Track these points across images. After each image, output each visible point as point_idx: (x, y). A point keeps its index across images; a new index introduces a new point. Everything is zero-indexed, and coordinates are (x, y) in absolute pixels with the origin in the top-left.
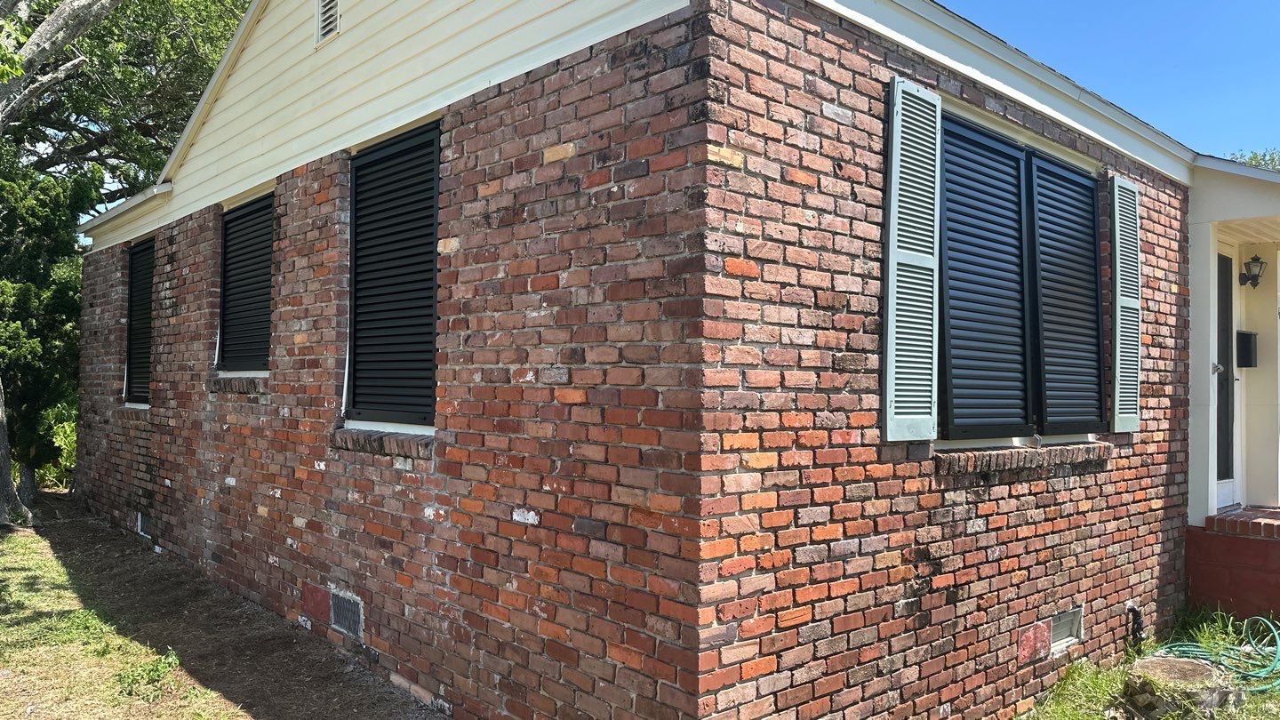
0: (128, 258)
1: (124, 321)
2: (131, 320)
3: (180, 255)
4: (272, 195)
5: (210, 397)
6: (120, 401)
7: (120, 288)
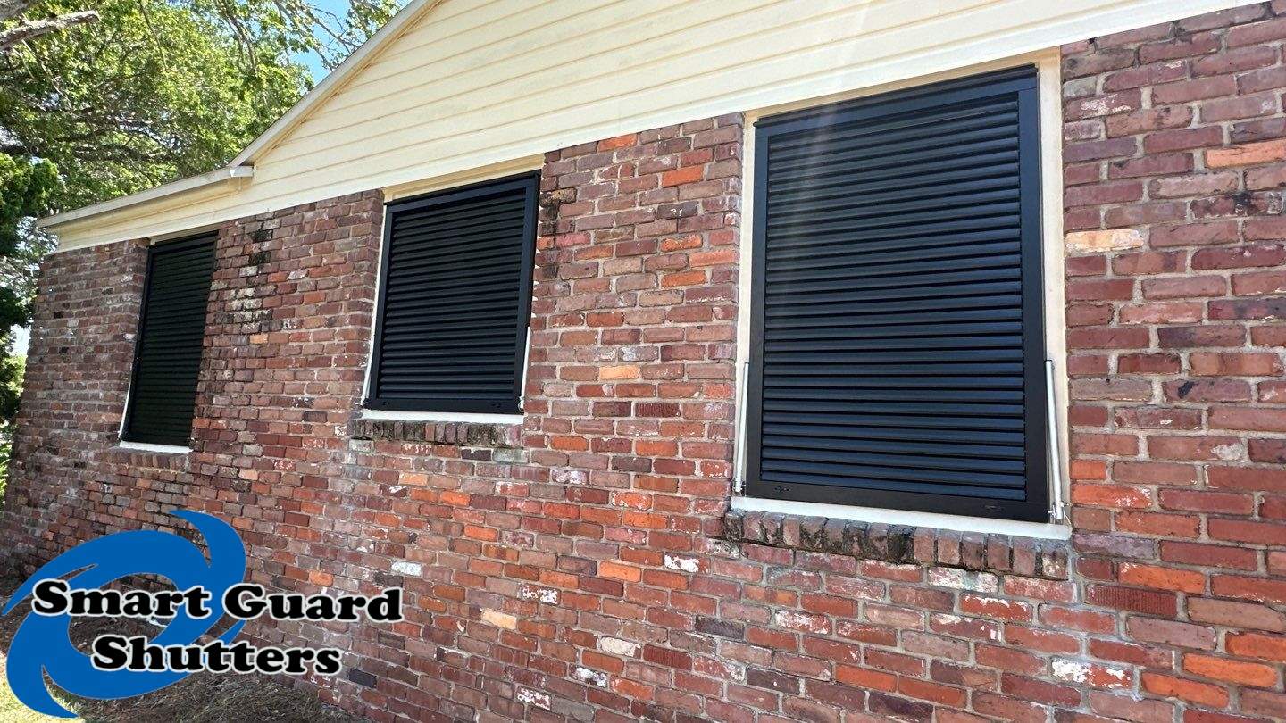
0: (144, 258)
1: (129, 336)
2: (143, 337)
3: (283, 254)
4: (535, 175)
5: (354, 445)
6: (113, 439)
7: (128, 296)
